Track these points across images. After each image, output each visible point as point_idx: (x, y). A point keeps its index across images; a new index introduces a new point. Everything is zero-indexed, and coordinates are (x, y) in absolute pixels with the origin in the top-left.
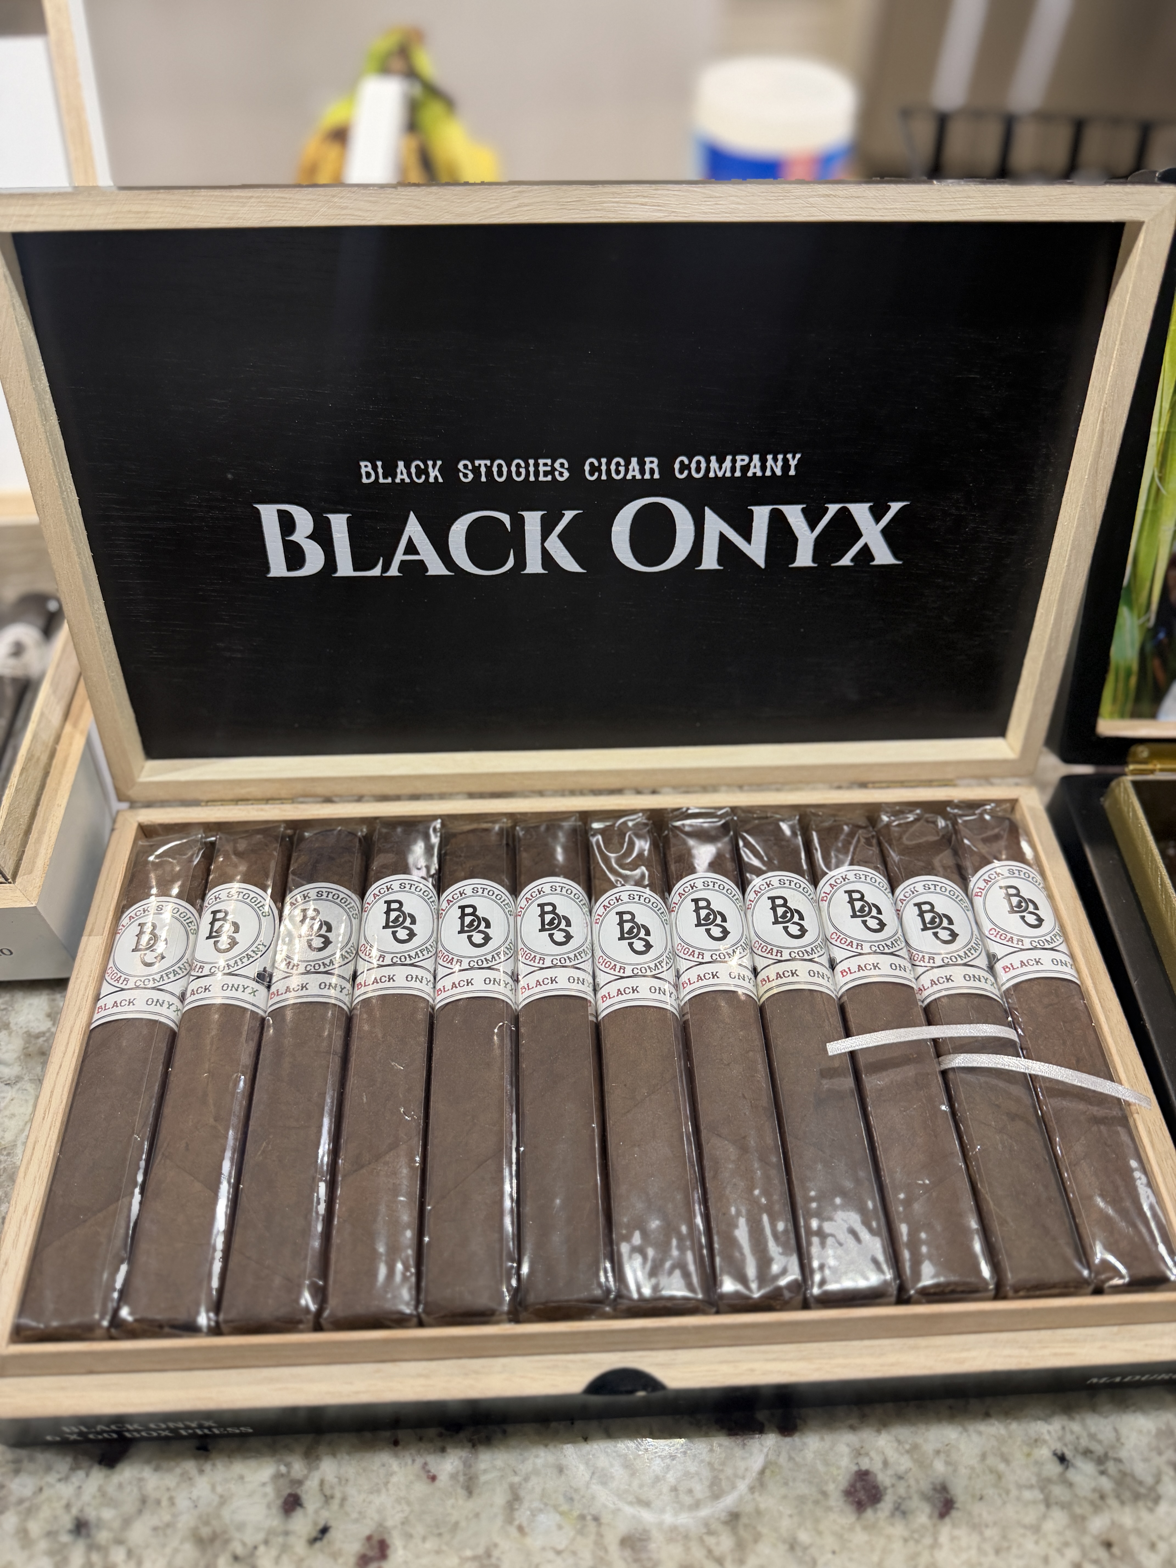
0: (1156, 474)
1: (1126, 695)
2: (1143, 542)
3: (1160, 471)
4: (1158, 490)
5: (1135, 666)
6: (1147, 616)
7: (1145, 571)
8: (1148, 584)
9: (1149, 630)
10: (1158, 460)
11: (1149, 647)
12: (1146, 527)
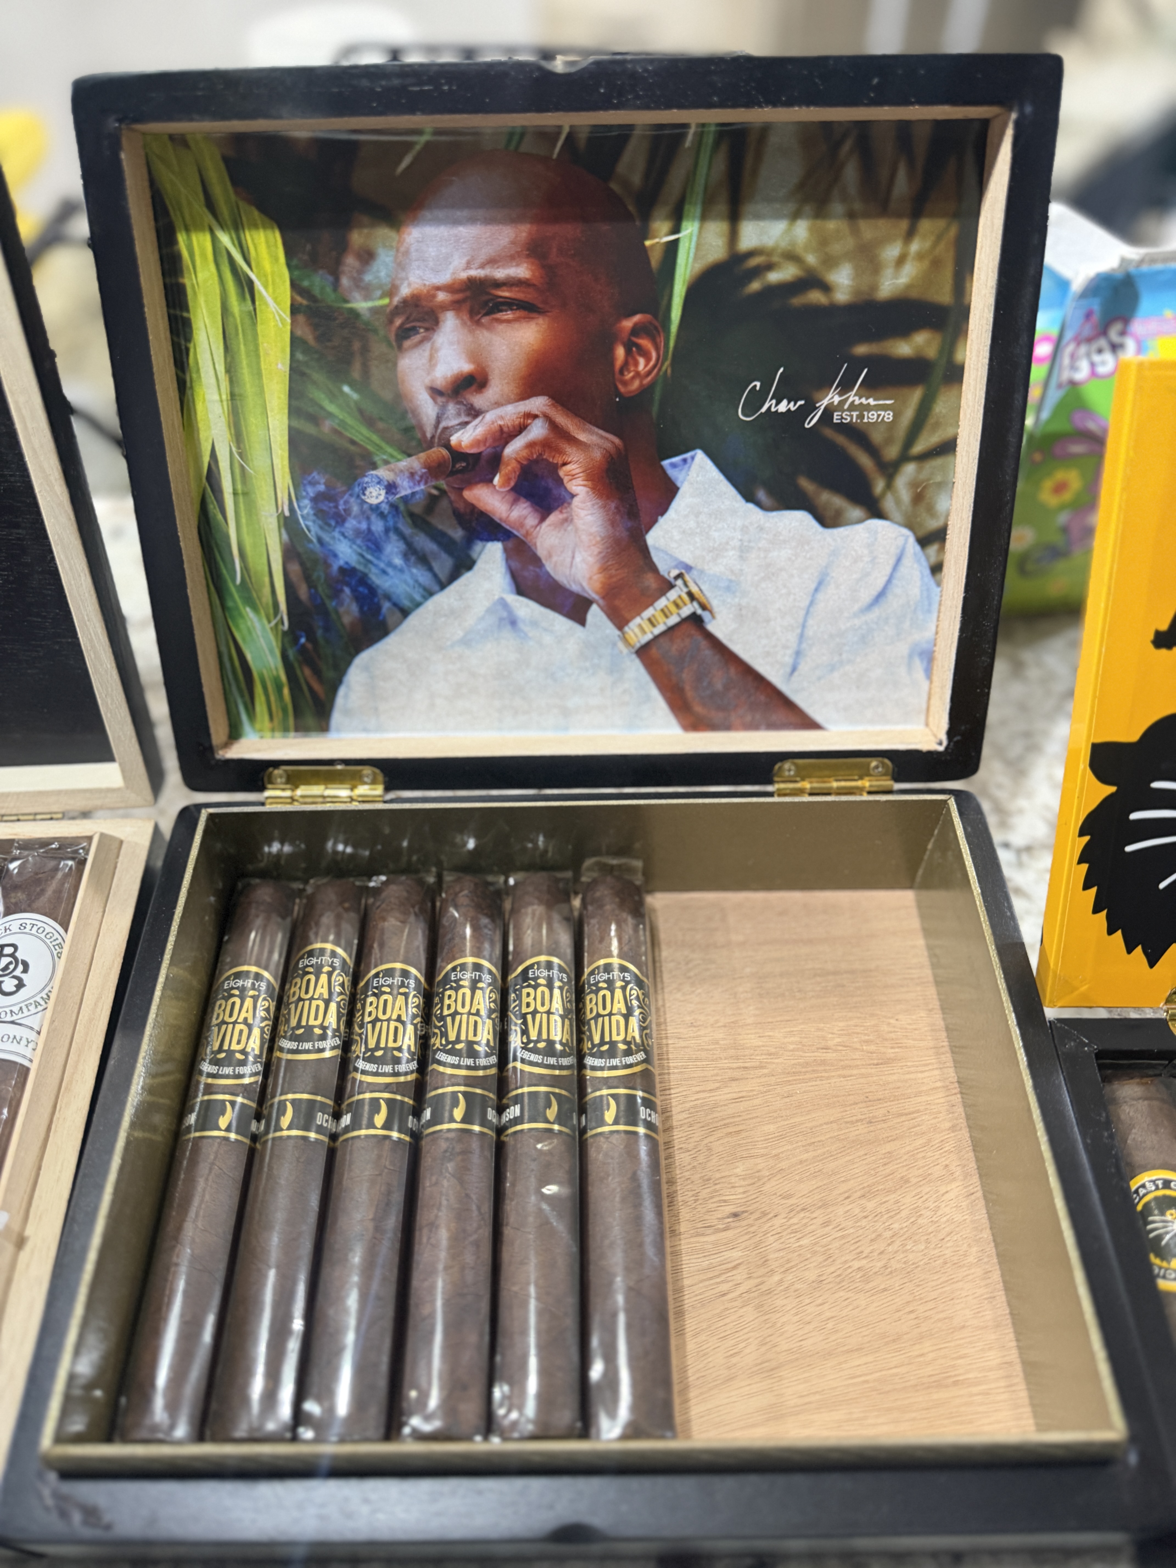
0: (234, 449)
1: (284, 710)
2: (244, 530)
3: (238, 447)
4: (242, 468)
5: (283, 678)
6: (279, 617)
7: (258, 564)
8: (267, 580)
9: (284, 634)
10: (231, 434)
11: (291, 653)
12: (243, 514)
